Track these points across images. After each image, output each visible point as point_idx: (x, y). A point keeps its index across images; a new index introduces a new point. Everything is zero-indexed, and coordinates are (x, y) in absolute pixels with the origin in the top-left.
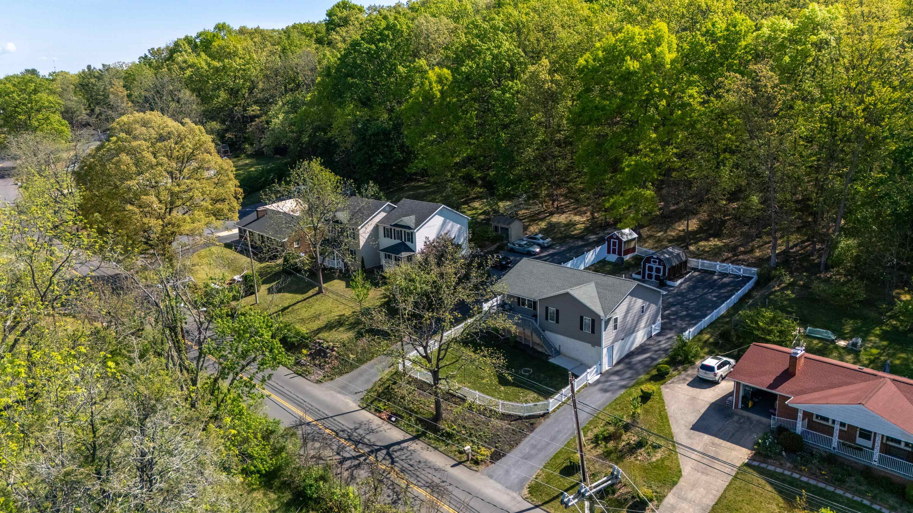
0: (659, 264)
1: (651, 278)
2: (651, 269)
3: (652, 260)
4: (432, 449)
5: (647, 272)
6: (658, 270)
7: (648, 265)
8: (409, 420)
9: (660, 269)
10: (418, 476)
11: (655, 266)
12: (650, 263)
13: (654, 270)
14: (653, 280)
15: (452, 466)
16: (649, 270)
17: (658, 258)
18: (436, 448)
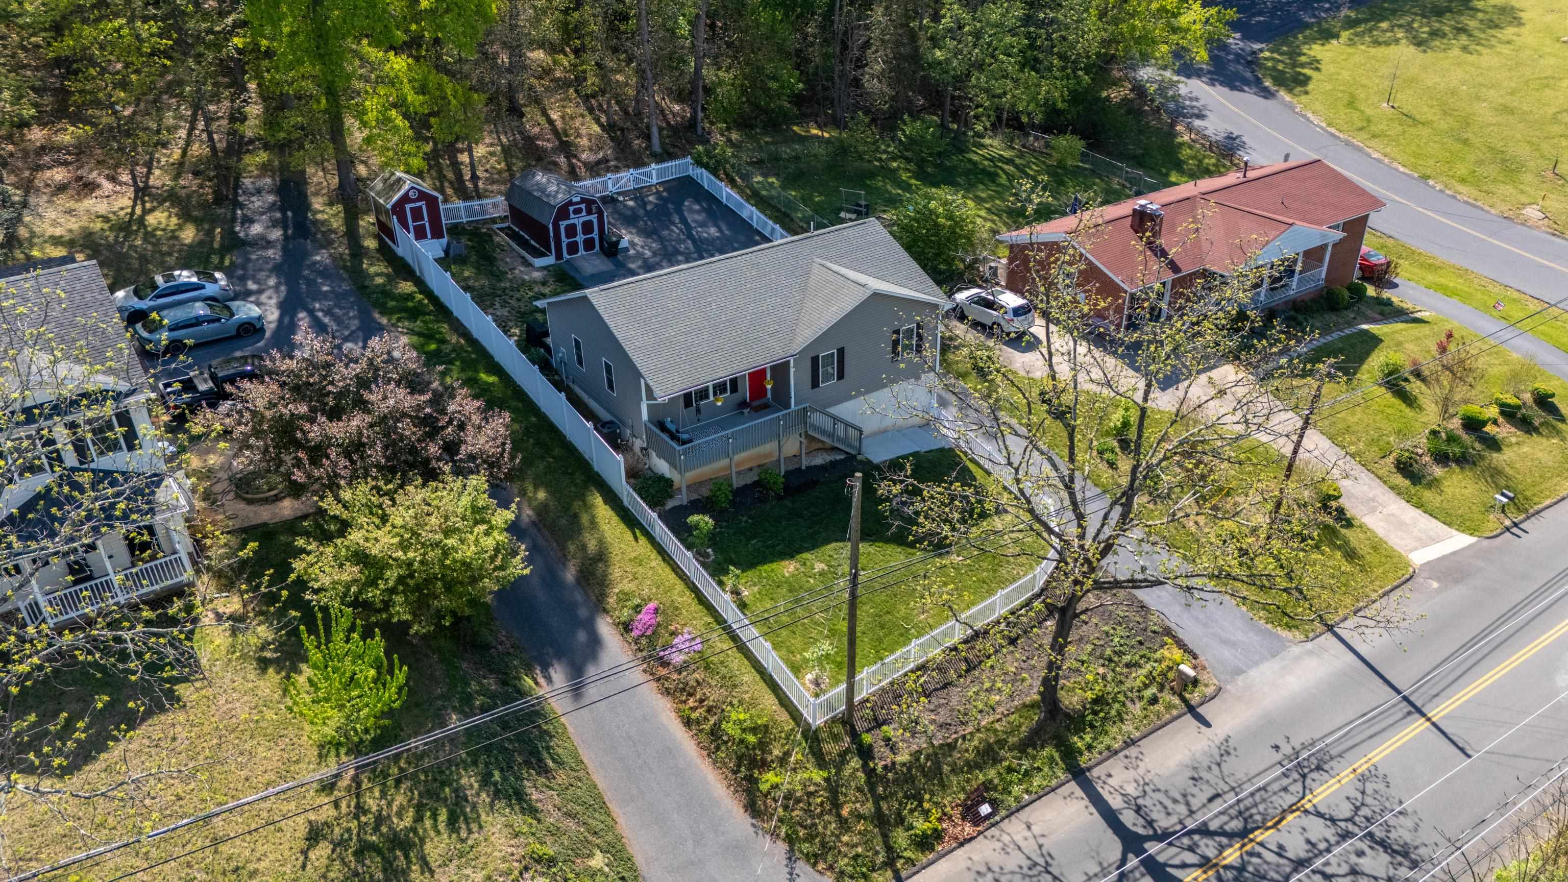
0: (589, 212)
1: (577, 251)
2: (571, 231)
3: (571, 208)
4: (1133, 751)
5: (565, 241)
6: (588, 227)
7: (563, 224)
8: (1010, 770)
9: (591, 222)
10: (1264, 788)
11: (578, 221)
12: (568, 218)
13: (579, 229)
14: (582, 252)
15: (1208, 725)
16: (568, 237)
17: (583, 200)
18: (1130, 743)
